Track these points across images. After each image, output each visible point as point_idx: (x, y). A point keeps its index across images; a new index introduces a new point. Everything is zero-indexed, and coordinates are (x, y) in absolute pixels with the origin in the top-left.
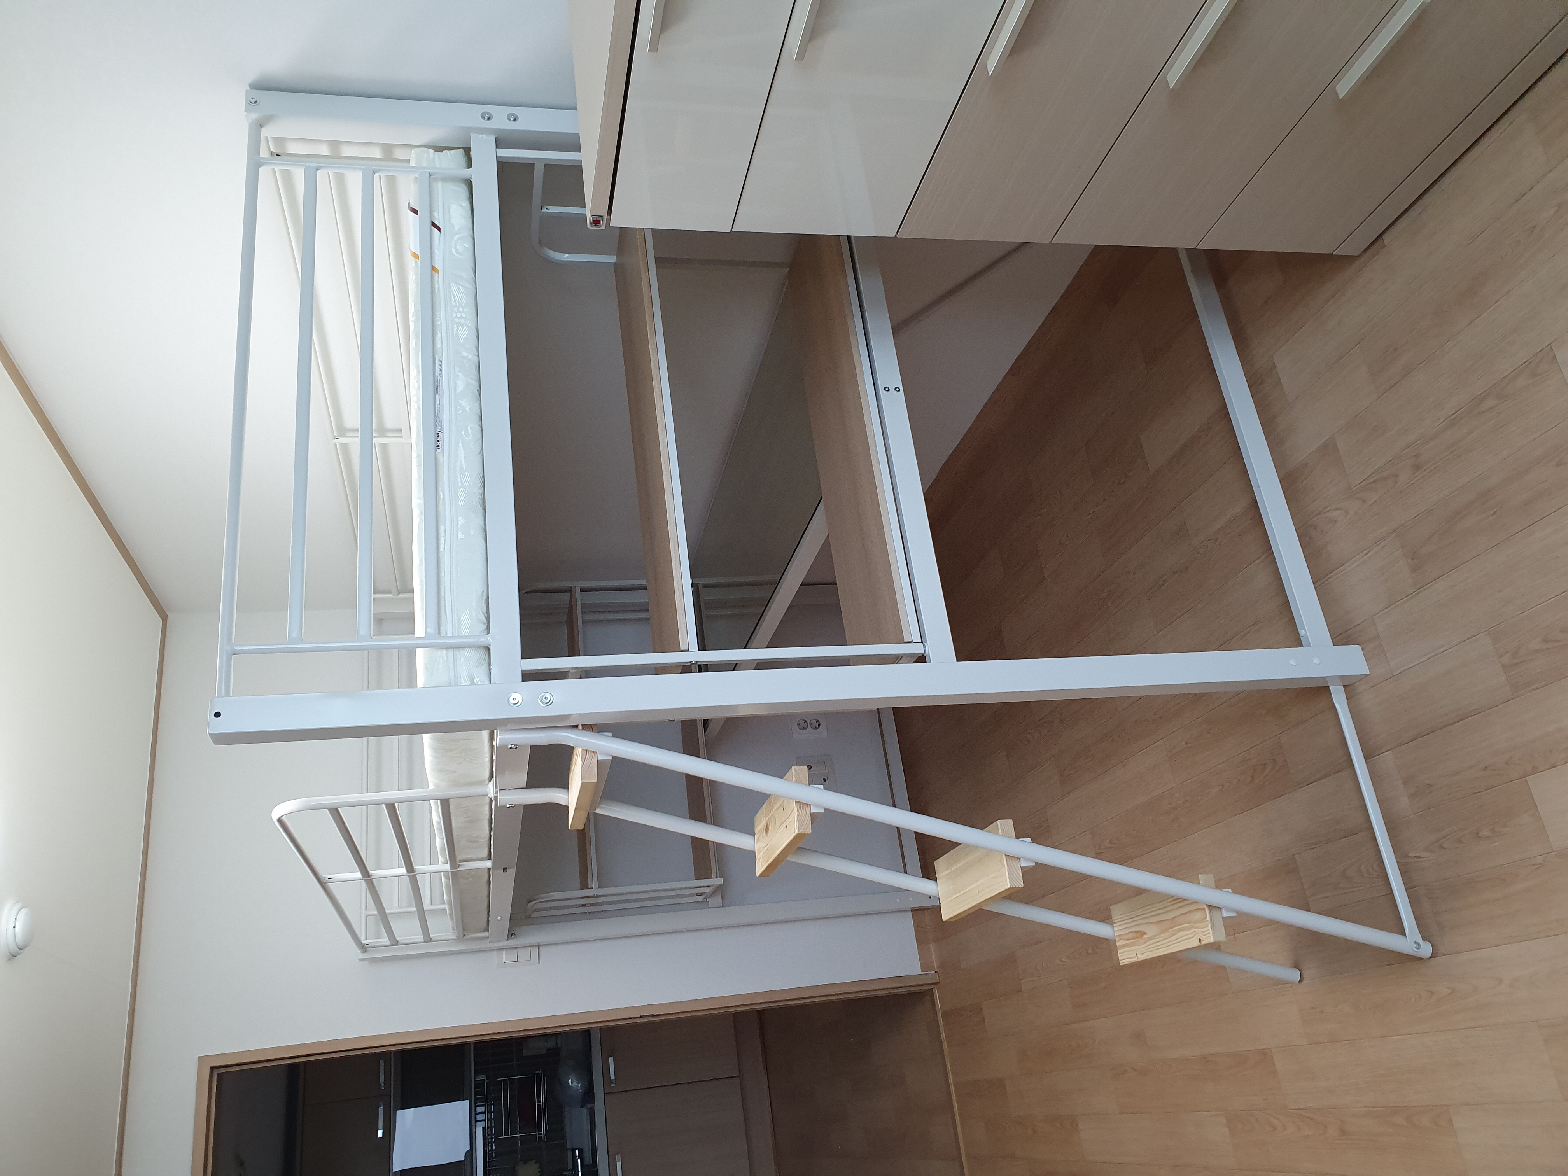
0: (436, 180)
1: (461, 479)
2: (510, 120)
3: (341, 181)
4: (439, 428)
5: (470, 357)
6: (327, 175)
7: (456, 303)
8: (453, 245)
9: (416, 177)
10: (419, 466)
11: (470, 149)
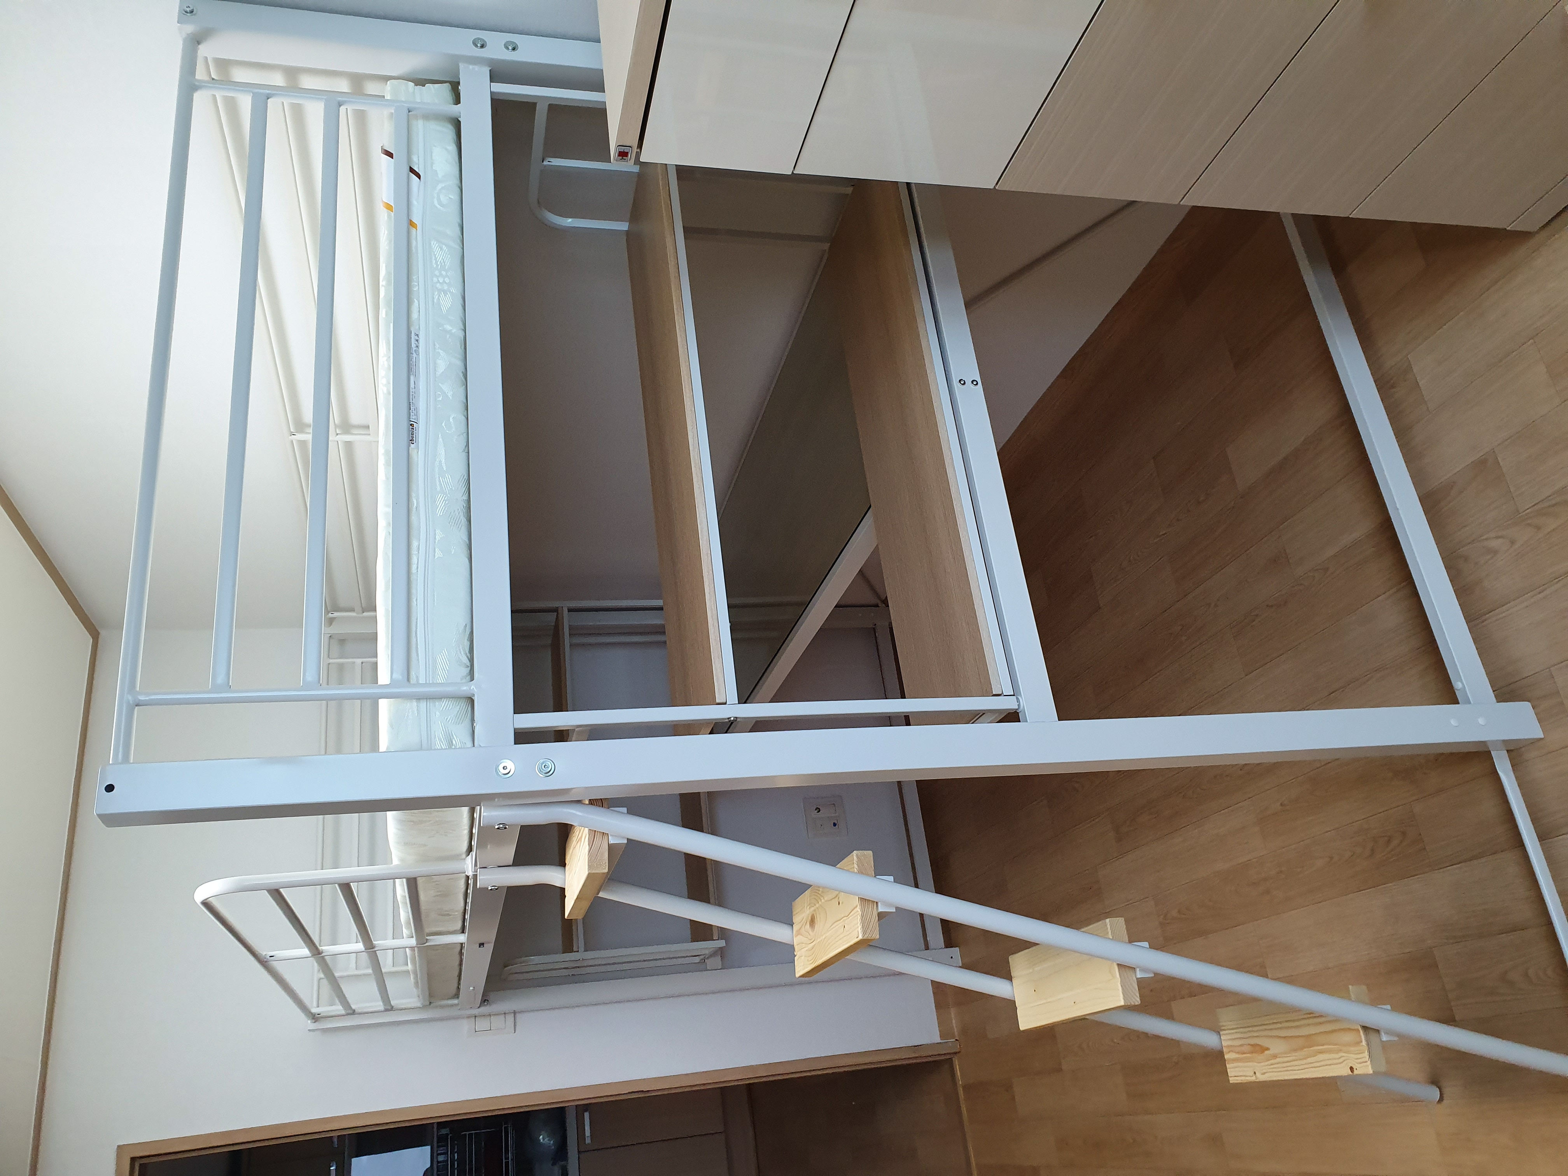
0: (416, 117)
1: (440, 481)
2: (508, 49)
3: (298, 114)
4: (413, 417)
5: (454, 331)
6: (281, 105)
7: (437, 265)
8: (436, 195)
9: (392, 113)
10: (387, 464)
11: (459, 83)
